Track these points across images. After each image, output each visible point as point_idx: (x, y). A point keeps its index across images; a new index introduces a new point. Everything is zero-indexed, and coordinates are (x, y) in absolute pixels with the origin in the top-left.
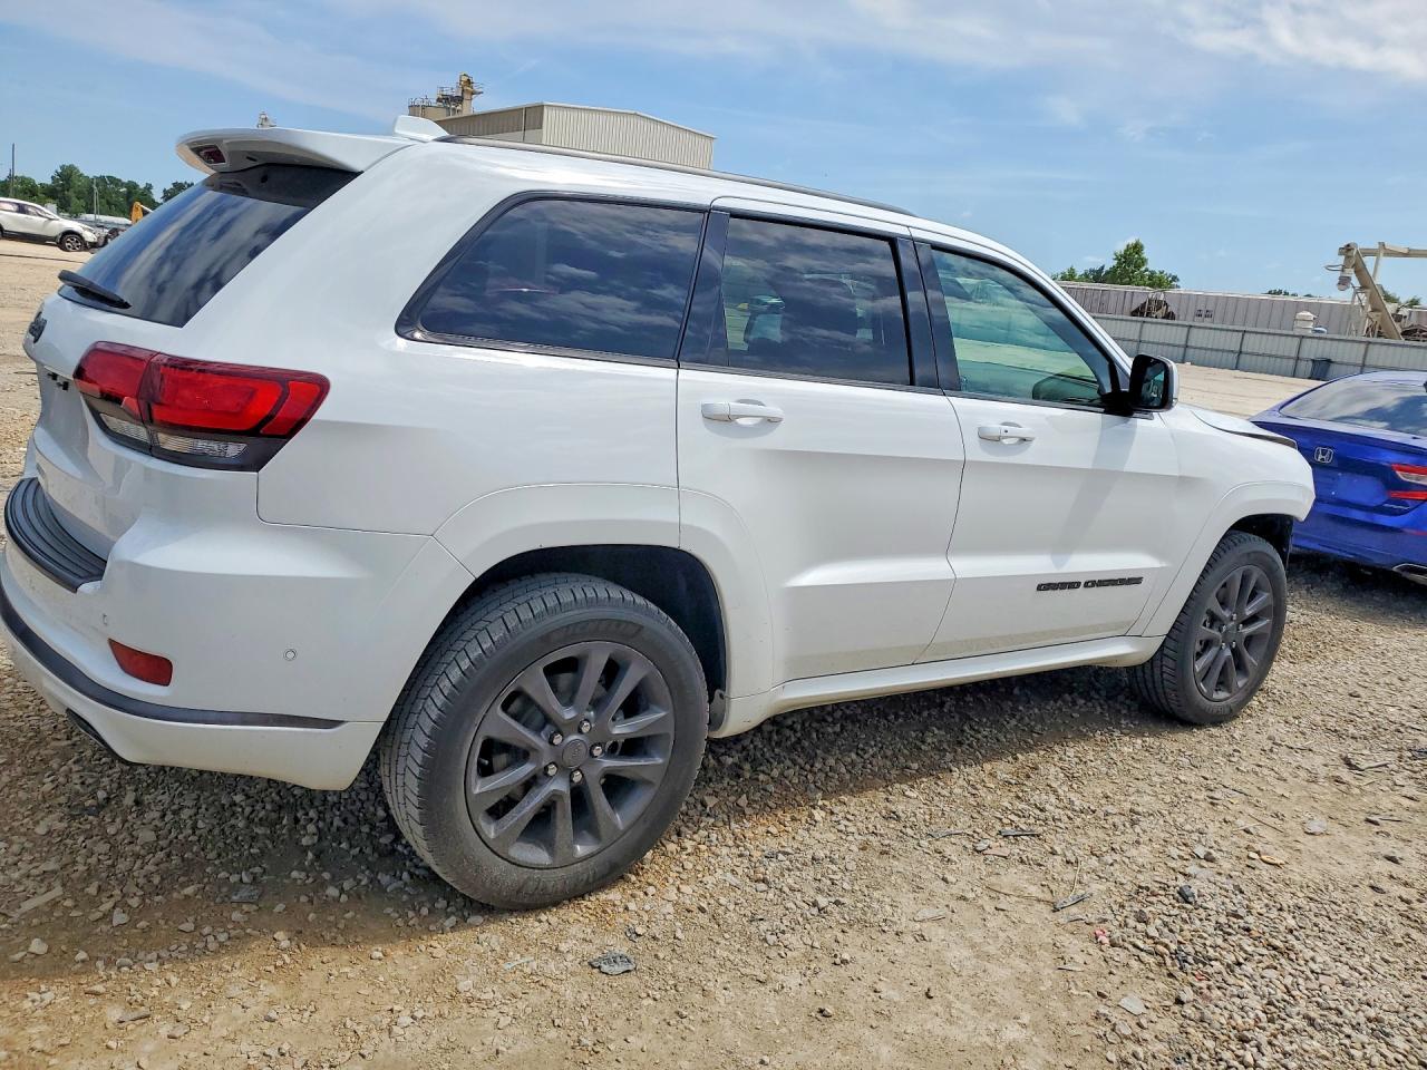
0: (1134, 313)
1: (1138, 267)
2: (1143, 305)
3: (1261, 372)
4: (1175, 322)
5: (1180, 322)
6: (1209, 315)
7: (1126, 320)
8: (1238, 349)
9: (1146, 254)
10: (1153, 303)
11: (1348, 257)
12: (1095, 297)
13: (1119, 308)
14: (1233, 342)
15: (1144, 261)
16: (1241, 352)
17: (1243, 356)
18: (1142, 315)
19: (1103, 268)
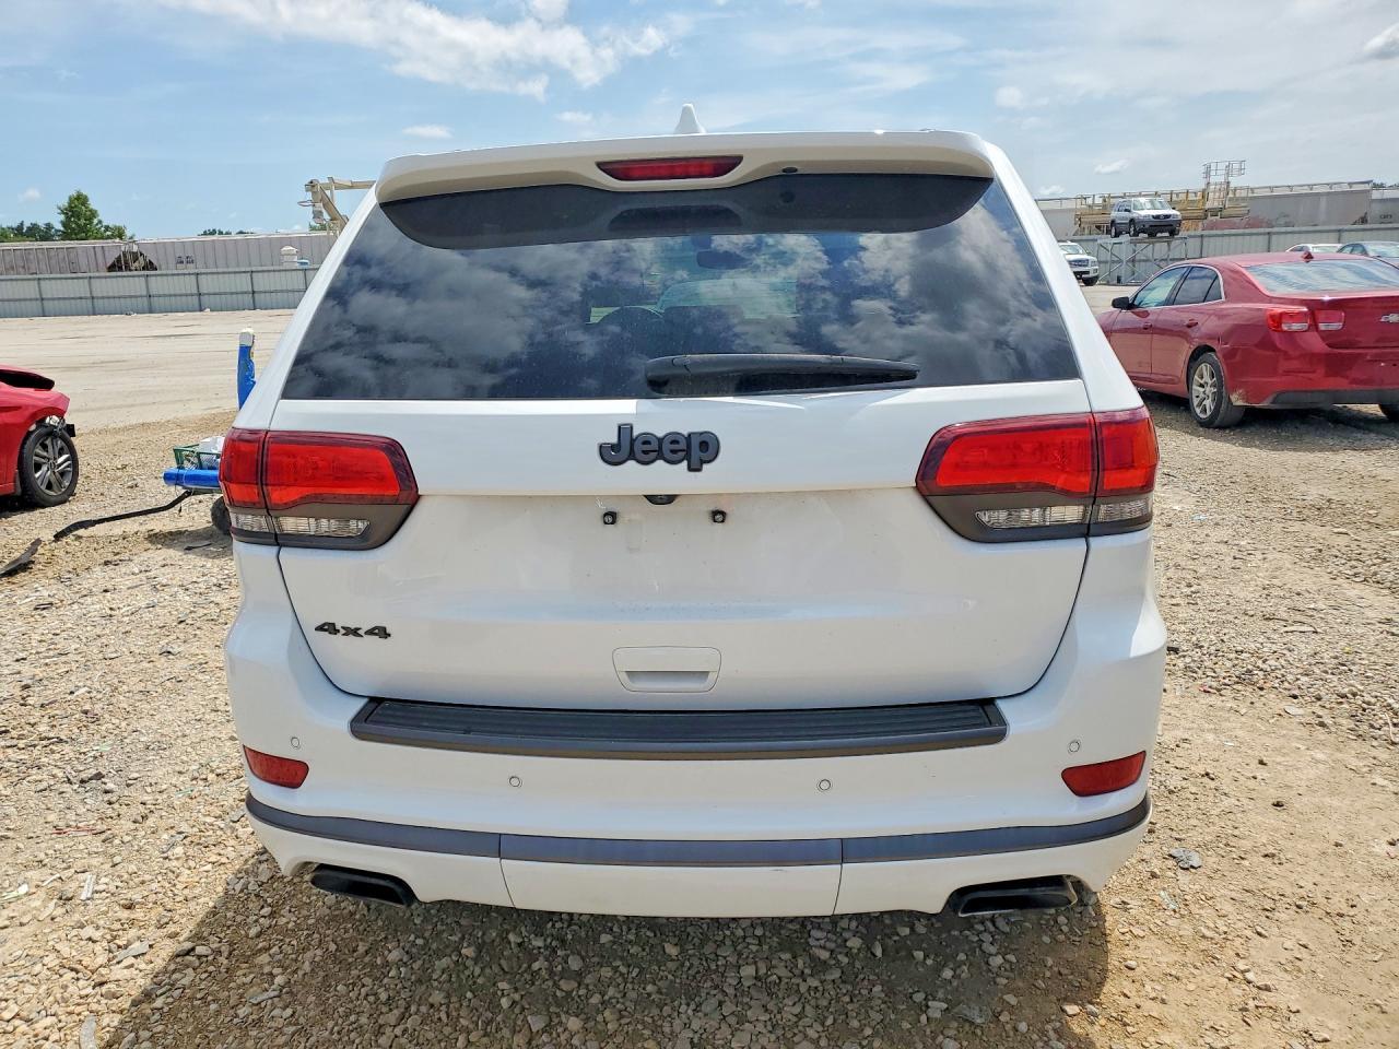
0: (111, 268)
1: (90, 219)
2: (119, 259)
3: (284, 308)
4: (158, 272)
5: (164, 272)
6: (190, 261)
7: (106, 277)
8: (250, 290)
9: (93, 204)
10: (128, 256)
11: (314, 193)
12: (61, 256)
13: (93, 266)
14: (243, 283)
15: (94, 214)
16: (254, 292)
17: (256, 295)
18: (120, 269)
19: (22, 224)
